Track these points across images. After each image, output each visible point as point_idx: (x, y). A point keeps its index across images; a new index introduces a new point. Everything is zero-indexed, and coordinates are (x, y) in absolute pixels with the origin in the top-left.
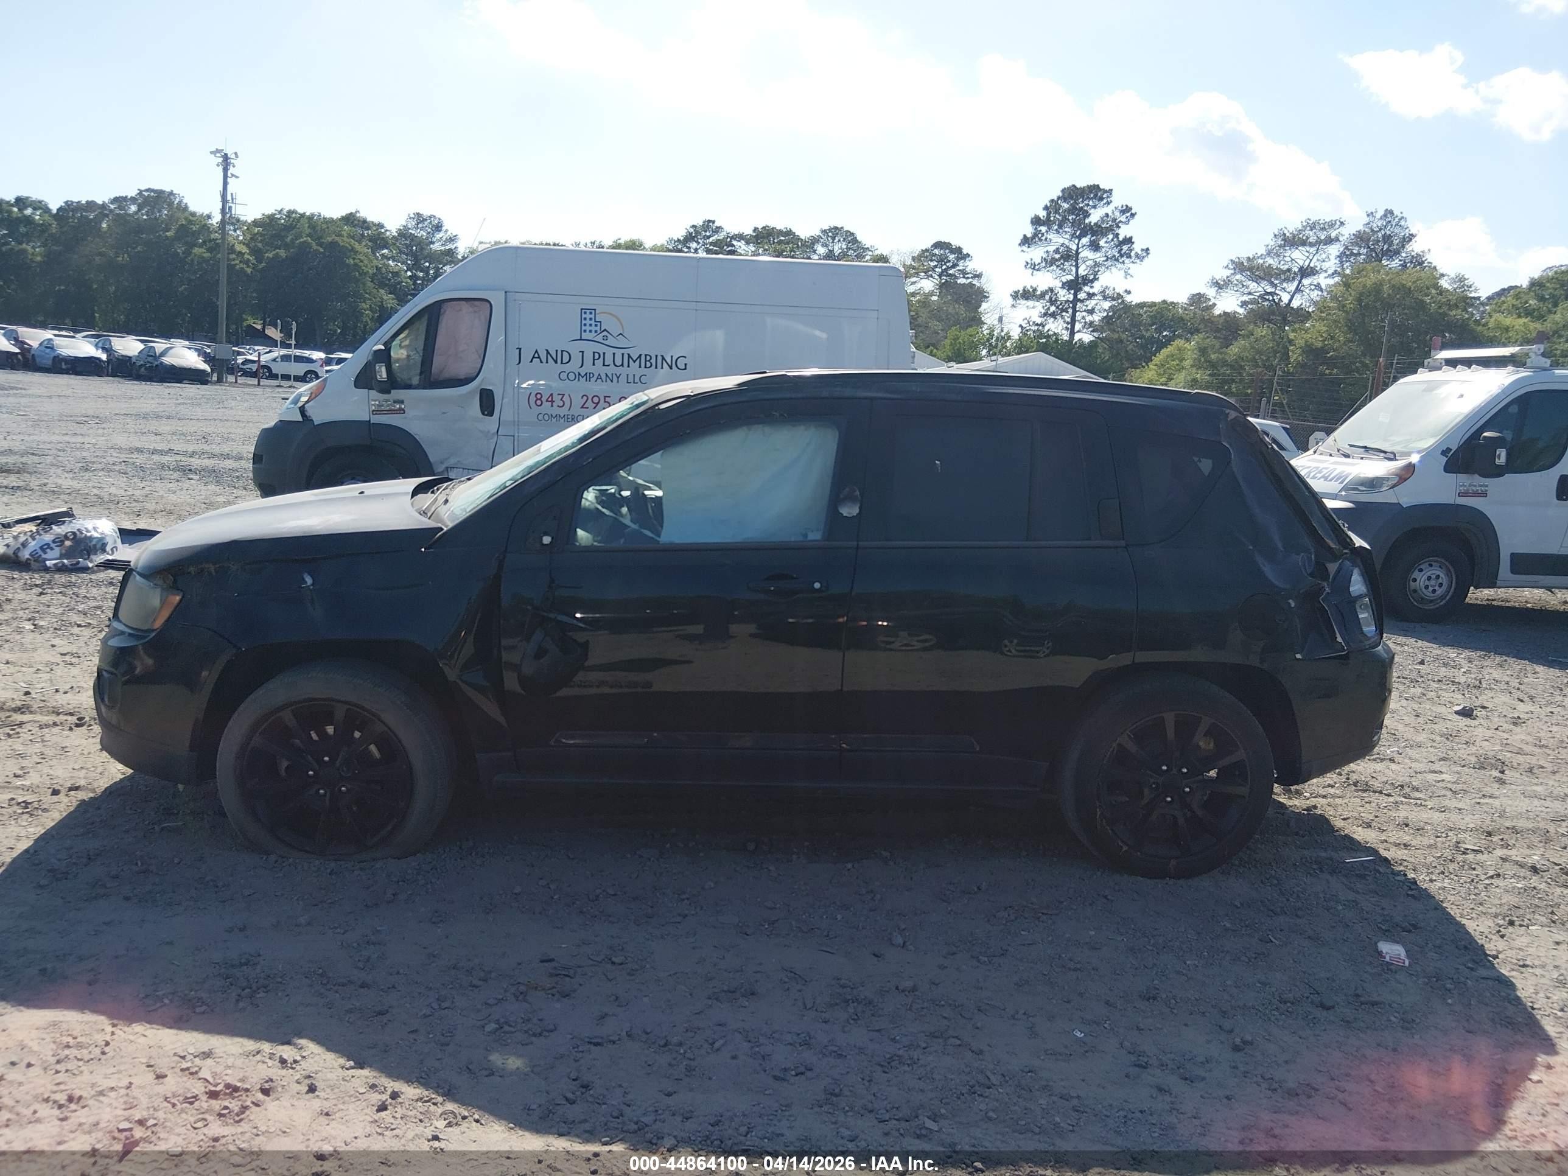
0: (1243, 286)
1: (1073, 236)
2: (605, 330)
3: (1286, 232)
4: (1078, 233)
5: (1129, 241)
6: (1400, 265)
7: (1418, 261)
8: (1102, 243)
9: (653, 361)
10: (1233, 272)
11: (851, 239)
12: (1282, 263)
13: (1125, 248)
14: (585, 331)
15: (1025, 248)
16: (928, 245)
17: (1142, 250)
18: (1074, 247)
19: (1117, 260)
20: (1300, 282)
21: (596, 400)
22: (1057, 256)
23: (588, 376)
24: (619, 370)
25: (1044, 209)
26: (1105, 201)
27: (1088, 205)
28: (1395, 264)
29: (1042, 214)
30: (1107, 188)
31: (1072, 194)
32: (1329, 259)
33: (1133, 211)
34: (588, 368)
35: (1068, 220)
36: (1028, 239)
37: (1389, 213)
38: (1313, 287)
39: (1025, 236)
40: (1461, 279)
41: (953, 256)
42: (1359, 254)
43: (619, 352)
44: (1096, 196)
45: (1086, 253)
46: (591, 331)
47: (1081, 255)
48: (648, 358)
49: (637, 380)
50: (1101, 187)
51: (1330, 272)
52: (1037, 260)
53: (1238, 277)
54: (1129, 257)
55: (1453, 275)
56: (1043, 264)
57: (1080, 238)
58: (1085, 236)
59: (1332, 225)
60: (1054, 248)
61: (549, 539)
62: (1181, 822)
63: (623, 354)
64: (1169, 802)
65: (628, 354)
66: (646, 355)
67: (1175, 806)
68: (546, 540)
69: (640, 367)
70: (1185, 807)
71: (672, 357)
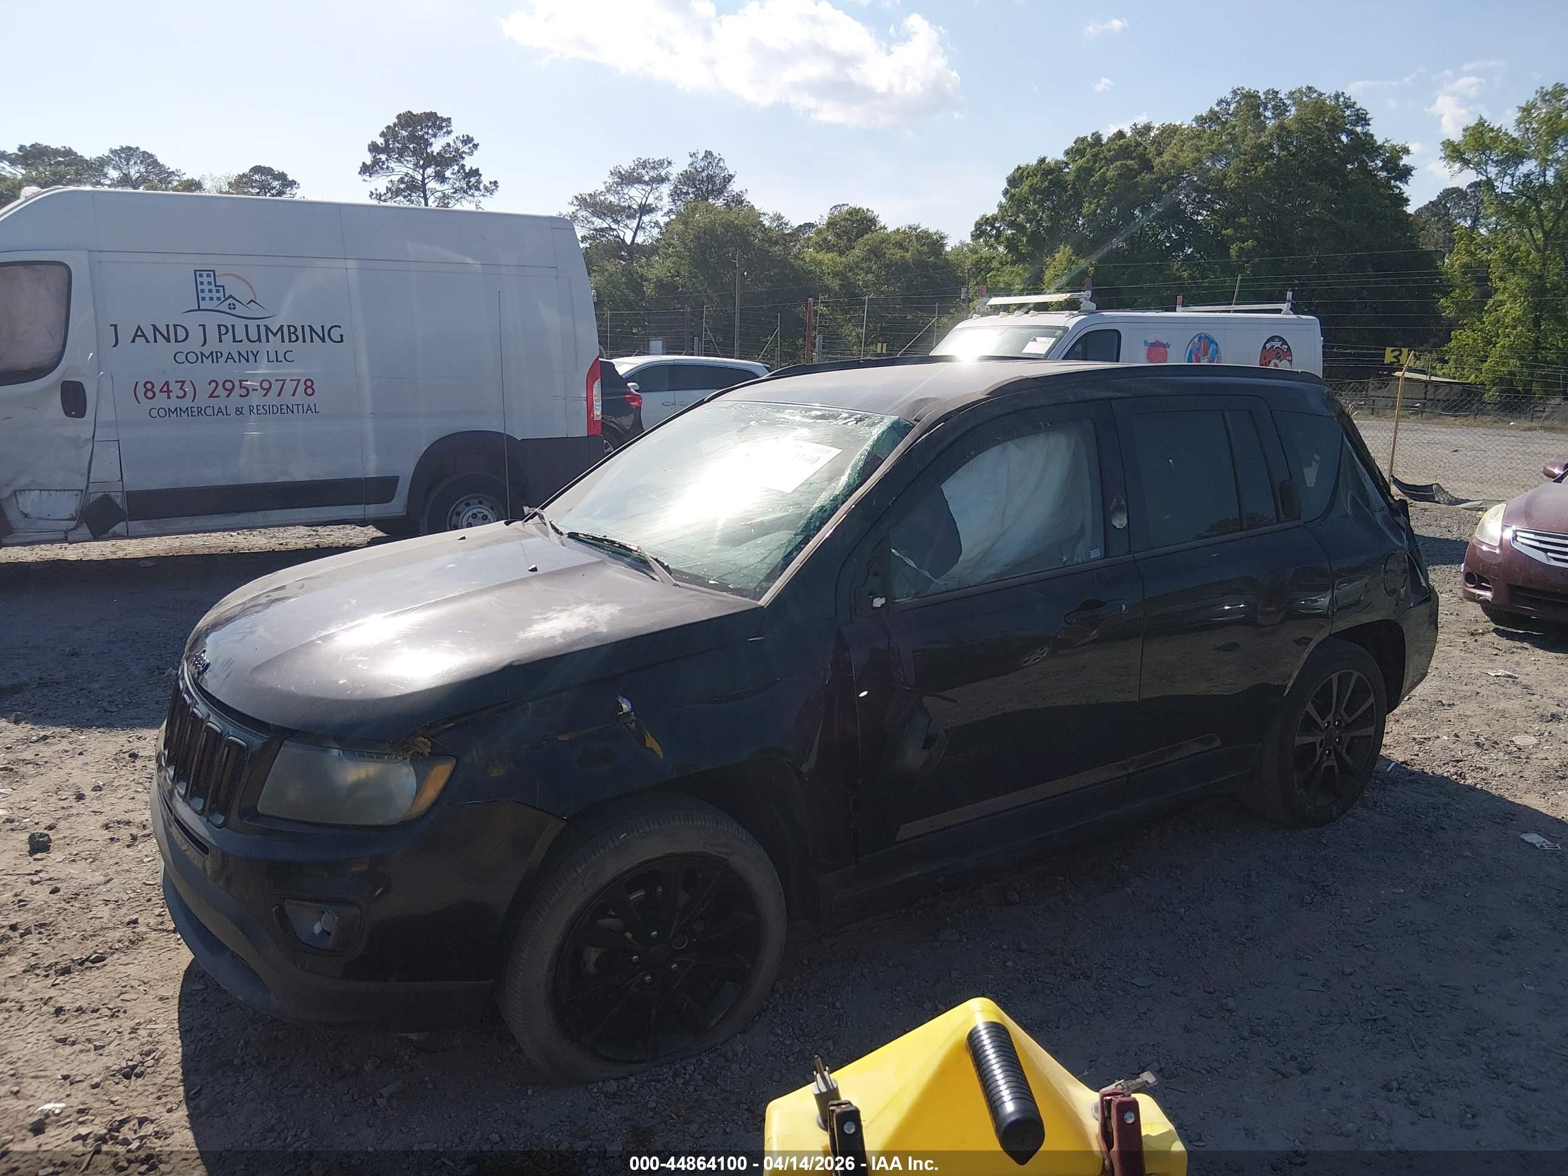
0: (589, 222)
1: (416, 165)
2: (230, 296)
3: (621, 170)
4: (421, 162)
5: (475, 173)
6: (725, 204)
7: (738, 200)
8: (448, 174)
9: (299, 333)
10: (578, 208)
11: (149, 160)
12: (622, 200)
13: (473, 180)
14: (204, 299)
15: (366, 177)
16: (246, 170)
17: (491, 183)
18: (420, 178)
19: (465, 192)
20: (640, 219)
21: (229, 385)
22: (402, 186)
23: (215, 356)
24: (255, 347)
25: (381, 136)
26: (445, 130)
27: (427, 133)
28: (720, 203)
29: (380, 141)
30: (445, 117)
31: (408, 120)
32: (663, 198)
33: (475, 142)
34: (213, 345)
35: (408, 148)
36: (368, 167)
37: (708, 154)
38: (653, 225)
39: (364, 163)
40: (779, 218)
41: (277, 183)
42: (687, 193)
43: (253, 325)
44: (434, 124)
45: (432, 184)
46: (211, 299)
47: (428, 186)
48: (292, 330)
49: (281, 357)
50: (439, 115)
51: (665, 210)
52: (383, 191)
53: (584, 213)
54: (478, 189)
55: (771, 215)
56: (389, 195)
57: (424, 168)
58: (429, 166)
59: (661, 163)
60: (399, 177)
61: (883, 601)
62: (1337, 770)
63: (258, 326)
64: (1328, 755)
65: (266, 326)
66: (289, 326)
67: (1333, 757)
68: (878, 602)
69: (283, 341)
70: (1339, 757)
71: (323, 327)
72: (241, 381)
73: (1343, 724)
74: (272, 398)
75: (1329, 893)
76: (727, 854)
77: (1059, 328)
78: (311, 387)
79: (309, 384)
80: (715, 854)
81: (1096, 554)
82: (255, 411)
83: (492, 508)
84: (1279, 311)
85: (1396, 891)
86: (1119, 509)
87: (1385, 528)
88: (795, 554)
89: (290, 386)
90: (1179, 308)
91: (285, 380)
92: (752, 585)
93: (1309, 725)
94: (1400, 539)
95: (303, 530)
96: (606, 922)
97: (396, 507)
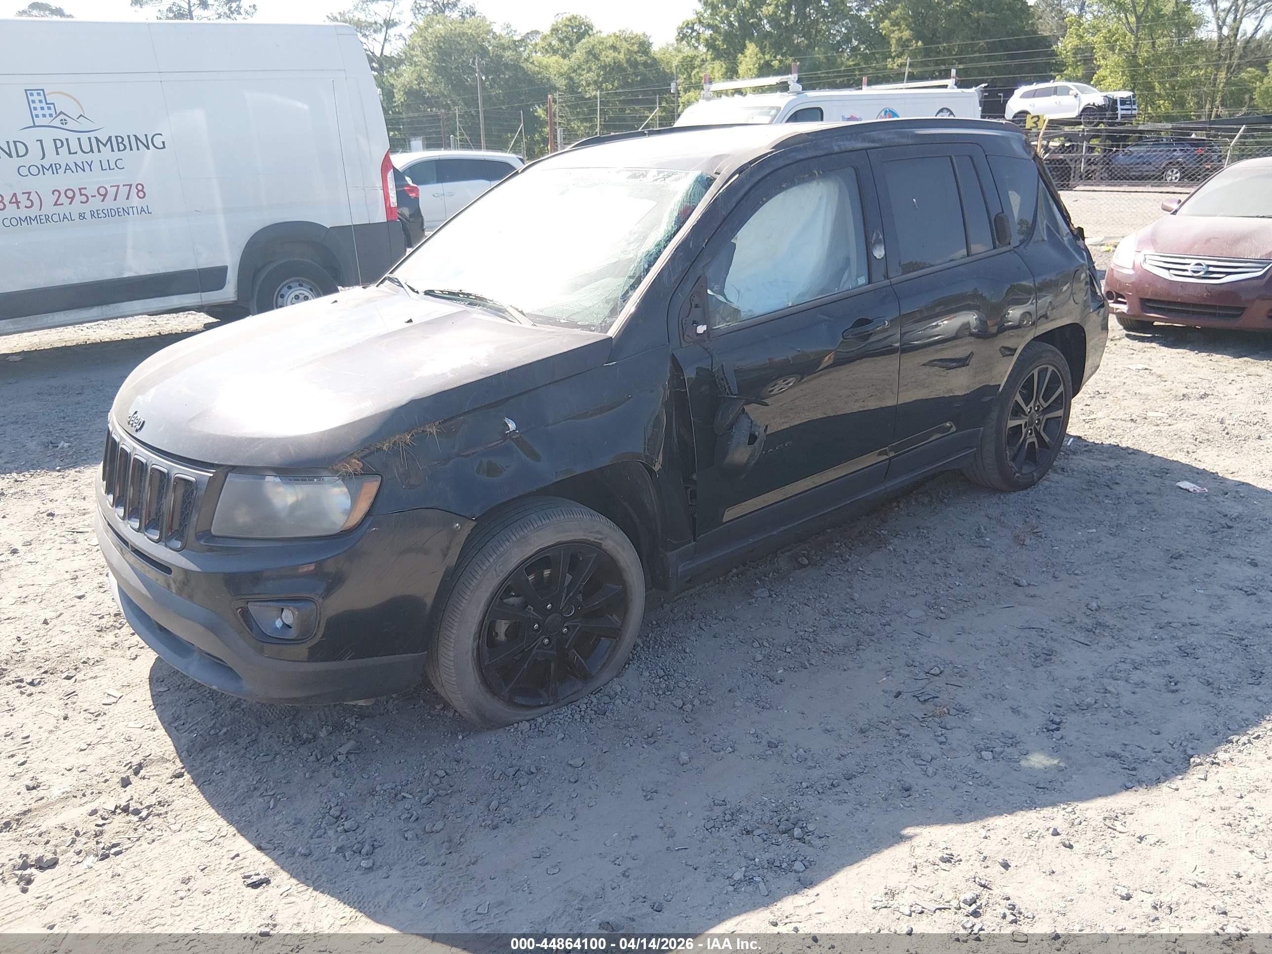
2: (61, 113)
6: (460, 16)
7: (471, 11)
9: (126, 142)
12: (368, 16)
13: (234, 5)
14: (37, 116)
15: (138, 7)
17: (250, 7)
18: (186, 6)
19: (230, 16)
20: (386, 33)
21: (70, 194)
22: (174, 14)
23: (55, 168)
24: (89, 157)
28: (455, 15)
32: (404, 12)
34: (51, 158)
38: (398, 37)
40: (508, 26)
42: (426, 7)
43: (84, 137)
45: (198, 12)
46: (44, 115)
47: (195, 13)
48: (120, 140)
49: (113, 166)
51: (408, 23)
54: (239, 13)
55: (501, 23)
61: (704, 328)
62: (1037, 446)
63: (89, 139)
64: (1031, 434)
65: (96, 138)
66: (116, 137)
67: (1033, 435)
68: (701, 329)
69: (113, 150)
70: (1038, 435)
71: (146, 135)
72: (80, 189)
73: (1041, 409)
74: (109, 203)
75: (1041, 537)
76: (601, 539)
77: (773, 108)
78: (142, 191)
79: (140, 187)
80: (592, 539)
81: (862, 280)
82: (96, 215)
83: (311, 290)
84: (945, 86)
85: (1090, 531)
86: (878, 242)
87: (1071, 249)
88: (630, 293)
89: (124, 191)
90: (865, 87)
91: (118, 186)
92: (597, 322)
93: (1018, 412)
94: (1083, 257)
95: (143, 320)
96: (511, 600)
97: (228, 293)
